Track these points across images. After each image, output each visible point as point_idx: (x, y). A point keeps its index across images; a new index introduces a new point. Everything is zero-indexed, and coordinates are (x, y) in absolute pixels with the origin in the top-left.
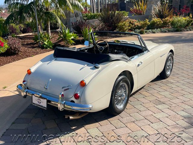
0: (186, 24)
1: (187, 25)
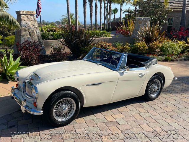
0: (181, 51)
1: (183, 52)
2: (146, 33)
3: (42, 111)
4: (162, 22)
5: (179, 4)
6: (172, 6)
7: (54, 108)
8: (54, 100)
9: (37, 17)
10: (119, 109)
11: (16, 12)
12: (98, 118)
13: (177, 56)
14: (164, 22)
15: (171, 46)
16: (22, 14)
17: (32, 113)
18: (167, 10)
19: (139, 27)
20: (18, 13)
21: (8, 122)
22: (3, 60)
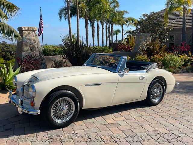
2: (148, 48)
3: (39, 111)
4: (164, 39)
5: (179, 22)
6: (172, 24)
7: (52, 108)
8: (52, 99)
9: (39, 36)
10: (120, 113)
11: (18, 28)
12: (99, 120)
13: (180, 68)
14: (166, 39)
15: (173, 59)
16: (24, 30)
17: (30, 113)
18: (167, 28)
19: (140, 42)
20: (20, 29)
21: (4, 126)
22: (3, 70)
